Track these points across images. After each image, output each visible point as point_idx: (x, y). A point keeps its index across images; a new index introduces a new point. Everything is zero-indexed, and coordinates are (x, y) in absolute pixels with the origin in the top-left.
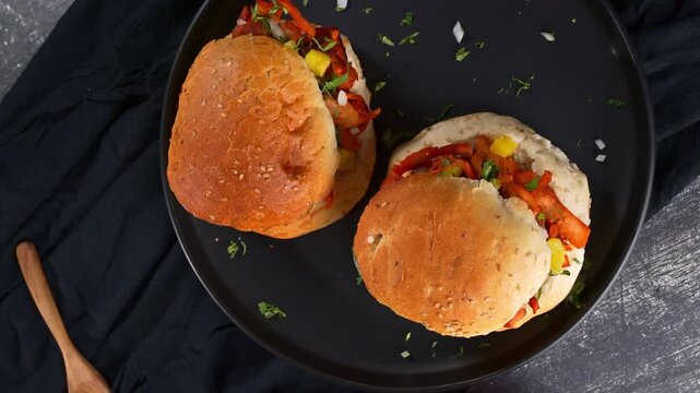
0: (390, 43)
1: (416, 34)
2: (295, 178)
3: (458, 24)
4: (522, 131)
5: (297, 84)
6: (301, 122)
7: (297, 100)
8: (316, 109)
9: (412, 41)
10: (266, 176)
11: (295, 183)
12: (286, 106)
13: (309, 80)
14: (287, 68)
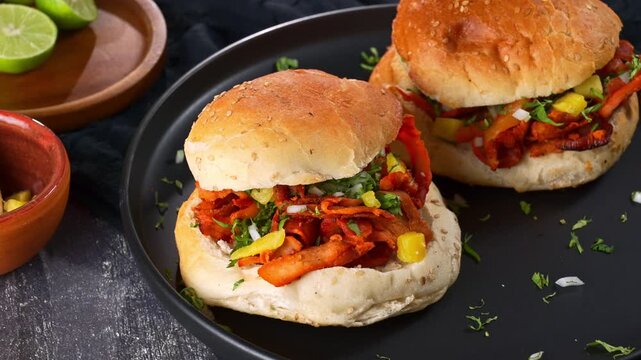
0: (576, 226)
1: (580, 250)
2: (446, 35)
3: (581, 283)
4: (424, 281)
5: (550, 62)
6: (506, 59)
7: (531, 59)
8: (516, 84)
9: (572, 242)
10: (457, 5)
11: (440, 34)
12: (528, 43)
13: (551, 83)
14: (571, 55)
